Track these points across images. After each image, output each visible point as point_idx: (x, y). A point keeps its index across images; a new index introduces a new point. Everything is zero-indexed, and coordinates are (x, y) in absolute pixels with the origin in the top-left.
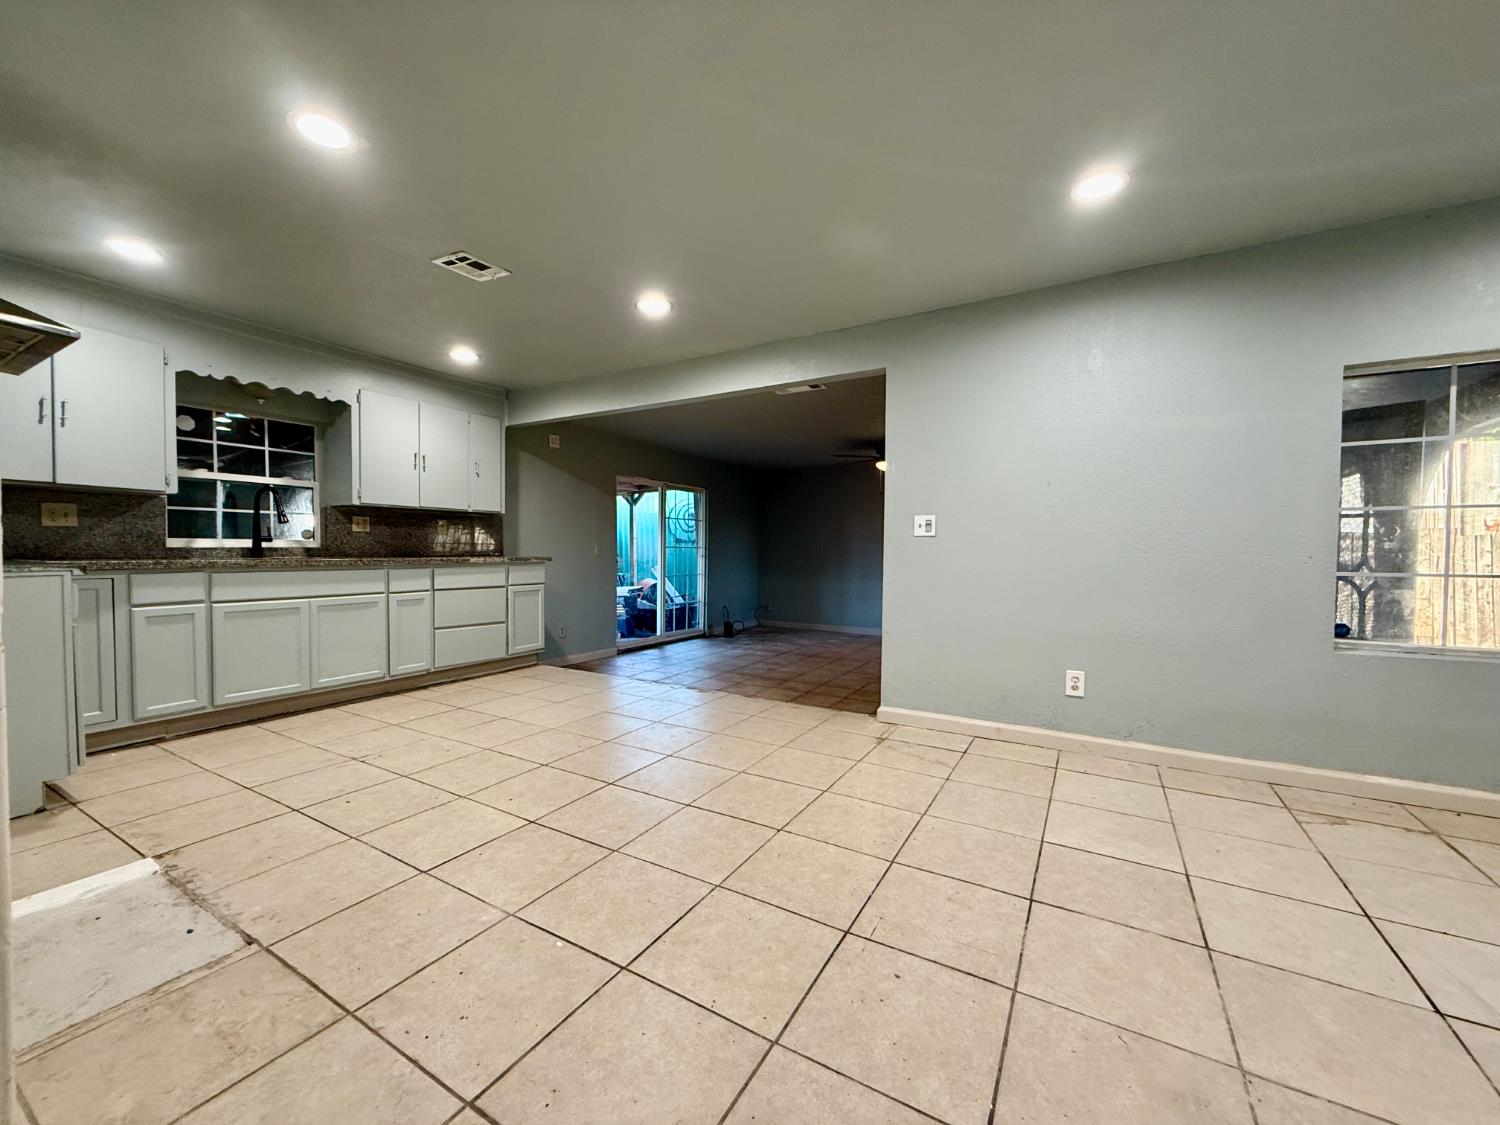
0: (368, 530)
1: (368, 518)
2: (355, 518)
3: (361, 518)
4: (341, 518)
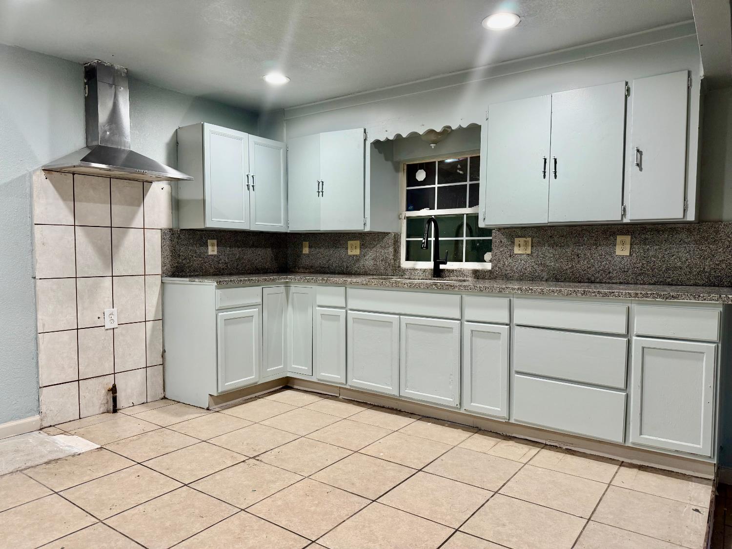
0: (529, 252)
1: (529, 239)
2: (517, 240)
3: (522, 239)
4: (504, 240)
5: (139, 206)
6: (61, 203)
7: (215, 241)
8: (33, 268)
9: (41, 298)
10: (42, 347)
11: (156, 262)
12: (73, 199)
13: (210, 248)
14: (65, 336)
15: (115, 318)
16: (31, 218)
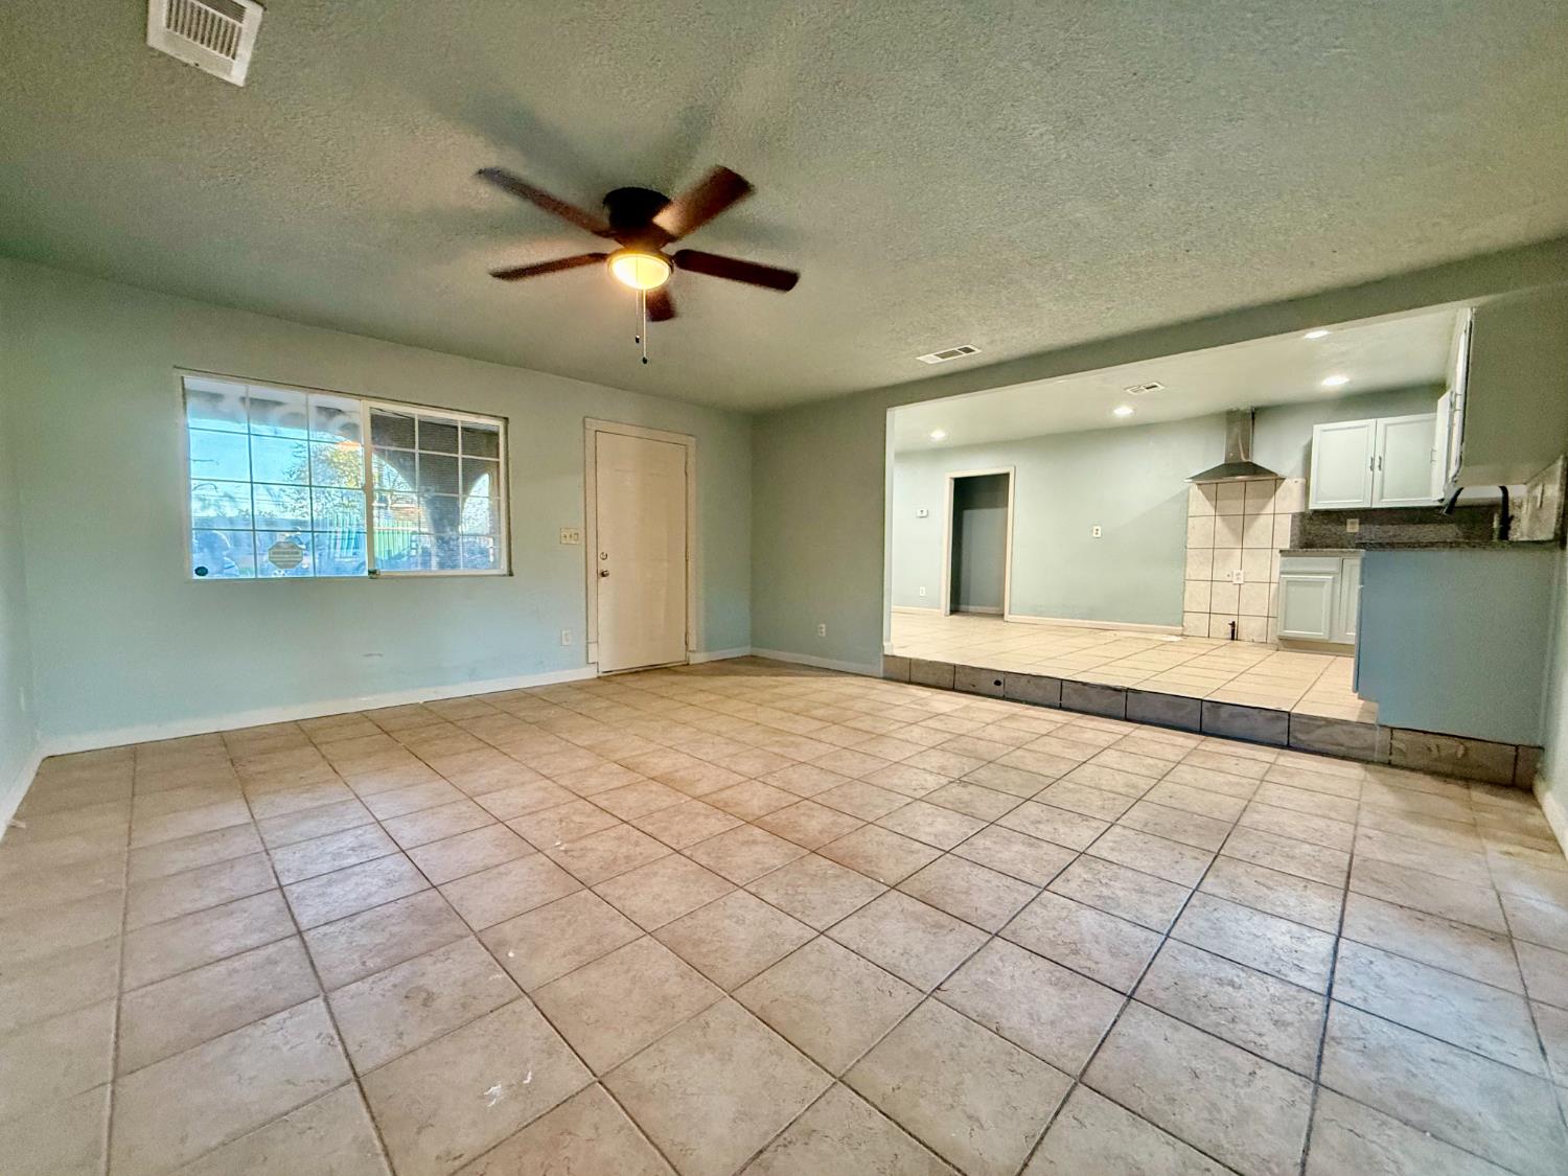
5: (1271, 497)
6: (1207, 503)
7: (1357, 520)
8: (1186, 542)
9: (1190, 560)
10: (1187, 588)
11: (1285, 539)
12: (1214, 499)
13: (1349, 526)
14: (1203, 584)
15: (1241, 577)
16: (1187, 513)
